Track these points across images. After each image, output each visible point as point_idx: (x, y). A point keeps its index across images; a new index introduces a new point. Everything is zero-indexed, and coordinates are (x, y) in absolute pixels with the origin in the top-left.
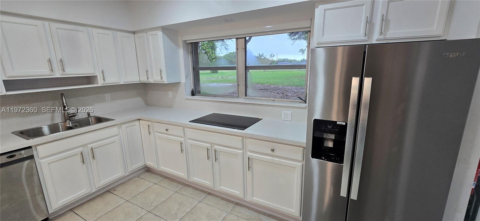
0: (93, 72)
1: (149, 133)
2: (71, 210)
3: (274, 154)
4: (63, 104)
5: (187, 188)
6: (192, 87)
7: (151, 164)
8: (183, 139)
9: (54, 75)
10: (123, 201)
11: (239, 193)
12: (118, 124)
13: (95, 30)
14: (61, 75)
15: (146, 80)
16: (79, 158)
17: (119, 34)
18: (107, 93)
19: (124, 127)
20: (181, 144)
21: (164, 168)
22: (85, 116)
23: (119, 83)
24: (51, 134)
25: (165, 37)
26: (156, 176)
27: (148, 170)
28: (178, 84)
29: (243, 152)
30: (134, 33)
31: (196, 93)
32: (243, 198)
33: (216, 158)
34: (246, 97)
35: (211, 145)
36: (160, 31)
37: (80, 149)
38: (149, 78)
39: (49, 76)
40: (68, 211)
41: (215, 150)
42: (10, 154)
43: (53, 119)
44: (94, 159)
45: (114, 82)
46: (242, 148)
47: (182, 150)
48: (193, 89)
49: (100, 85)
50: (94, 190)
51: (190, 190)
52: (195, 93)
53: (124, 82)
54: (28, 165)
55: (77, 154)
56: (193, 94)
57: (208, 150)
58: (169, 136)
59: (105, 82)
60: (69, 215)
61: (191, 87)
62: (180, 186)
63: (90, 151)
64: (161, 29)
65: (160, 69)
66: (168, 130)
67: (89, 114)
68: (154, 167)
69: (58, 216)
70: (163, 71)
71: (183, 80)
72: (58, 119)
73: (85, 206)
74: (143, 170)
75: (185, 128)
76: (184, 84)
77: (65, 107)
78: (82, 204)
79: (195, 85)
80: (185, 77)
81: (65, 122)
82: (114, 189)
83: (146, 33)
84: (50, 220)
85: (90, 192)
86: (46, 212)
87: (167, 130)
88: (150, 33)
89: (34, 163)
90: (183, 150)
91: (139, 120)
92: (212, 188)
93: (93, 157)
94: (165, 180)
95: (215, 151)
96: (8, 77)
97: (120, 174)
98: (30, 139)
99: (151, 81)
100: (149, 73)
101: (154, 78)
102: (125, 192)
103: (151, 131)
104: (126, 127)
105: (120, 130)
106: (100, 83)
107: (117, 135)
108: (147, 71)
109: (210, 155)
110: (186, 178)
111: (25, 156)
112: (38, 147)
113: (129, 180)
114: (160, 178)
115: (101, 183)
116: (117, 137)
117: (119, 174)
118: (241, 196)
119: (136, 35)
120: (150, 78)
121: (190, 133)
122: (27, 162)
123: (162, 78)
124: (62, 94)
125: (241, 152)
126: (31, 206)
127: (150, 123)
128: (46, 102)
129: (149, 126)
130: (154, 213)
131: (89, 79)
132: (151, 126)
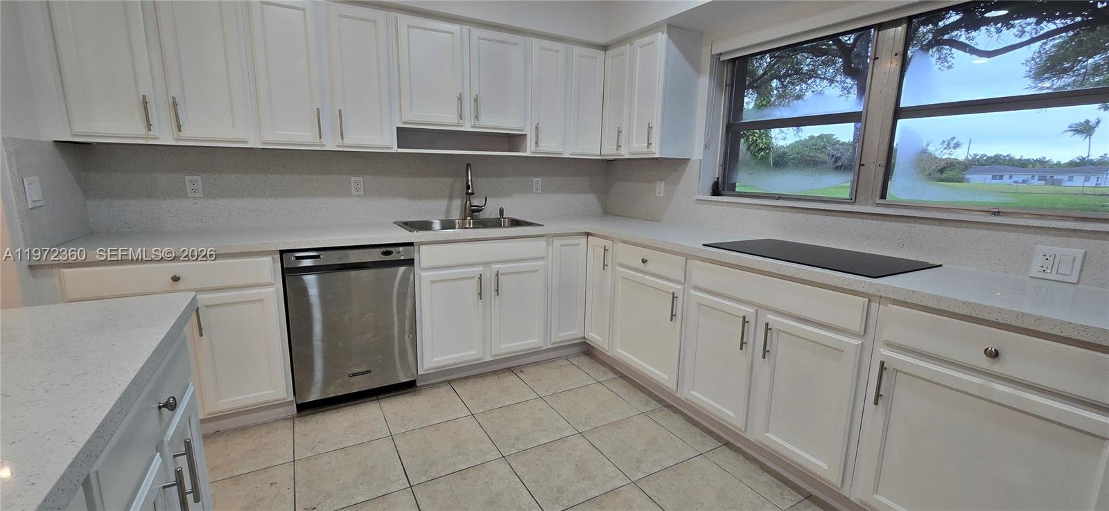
0: (520, 126)
1: (604, 265)
2: (449, 382)
3: (997, 368)
4: (468, 182)
5: (671, 413)
6: (717, 173)
7: (596, 338)
8: (680, 287)
9: (461, 126)
10: (533, 396)
11: (827, 468)
12: (549, 234)
13: (536, 43)
14: (473, 127)
15: (615, 152)
16: (474, 284)
17: (577, 50)
18: (537, 176)
19: (558, 242)
20: (673, 297)
21: (622, 353)
22: (496, 215)
23: (561, 154)
24: (442, 229)
25: (672, 45)
26: (603, 368)
27: (586, 350)
28: (685, 161)
29: (862, 343)
30: (605, 48)
31: (723, 190)
32: (839, 486)
33: (767, 349)
34: (882, 201)
35: (757, 311)
36: (663, 33)
37: (479, 269)
38: (620, 146)
39: (455, 126)
40: (444, 382)
41: (767, 324)
42: (387, 248)
43: (448, 211)
44: (498, 295)
45: (552, 150)
46: (862, 333)
47: (674, 313)
48: (718, 179)
49: (528, 154)
50: (488, 359)
51: (678, 421)
52: (721, 189)
53: (571, 154)
54: (404, 274)
55: (473, 277)
56: (716, 191)
57: (745, 322)
58: (646, 277)
59: (538, 149)
60: (444, 391)
61: (715, 172)
62: (654, 404)
63: (493, 276)
64: (665, 29)
65: (649, 124)
66: (646, 261)
67: (501, 211)
68: (601, 348)
69: (428, 385)
70: (654, 129)
71: (696, 153)
72: (456, 215)
73: (470, 383)
74: (577, 350)
75: (688, 261)
76: (699, 163)
77: (468, 188)
78: (466, 378)
79: (724, 170)
80: (703, 147)
81: (465, 219)
82: (520, 368)
83: (631, 45)
84: (417, 387)
85: (482, 359)
86: (415, 371)
87: (644, 261)
88: (639, 42)
89: (412, 275)
90: (675, 315)
91: (588, 234)
92: (741, 431)
93: (497, 290)
94: (620, 381)
95: (767, 329)
96: (404, 123)
97: (535, 340)
98: (414, 231)
99: (625, 153)
100: (624, 136)
101: (633, 147)
102: (538, 380)
103: (609, 262)
104: (561, 245)
105: (550, 247)
106: (529, 150)
107: (543, 258)
108: (620, 132)
109: (749, 338)
110: (671, 385)
111: (403, 258)
112: (423, 248)
113: (550, 361)
114: (611, 375)
115: (501, 346)
116: (542, 263)
117: (533, 340)
118: (833, 478)
119: (610, 52)
120: (623, 146)
121: (702, 273)
122: (402, 269)
123: (649, 144)
124: (468, 163)
125: (857, 342)
126: (396, 351)
127: (608, 243)
128: (444, 179)
129: (605, 250)
130: (589, 438)
131: (513, 140)
132: (610, 251)
